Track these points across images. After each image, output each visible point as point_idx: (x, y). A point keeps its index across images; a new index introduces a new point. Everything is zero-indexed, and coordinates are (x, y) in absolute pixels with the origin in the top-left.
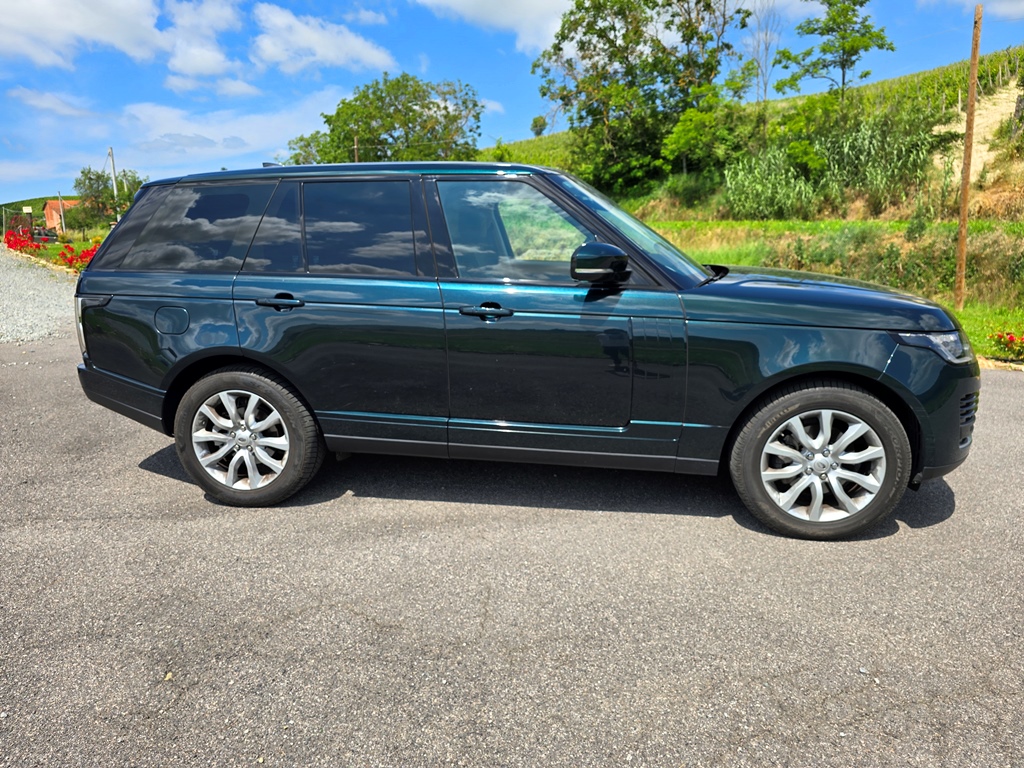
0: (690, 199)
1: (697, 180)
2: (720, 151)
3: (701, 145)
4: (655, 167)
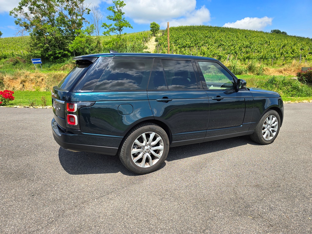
3: (80, 48)
4: (65, 53)
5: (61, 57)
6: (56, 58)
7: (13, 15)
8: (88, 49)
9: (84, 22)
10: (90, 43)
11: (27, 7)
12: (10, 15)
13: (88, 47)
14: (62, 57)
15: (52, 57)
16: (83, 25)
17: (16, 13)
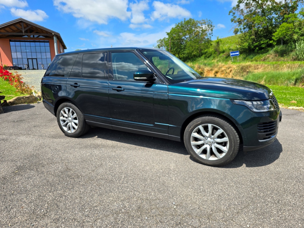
0: (283, 54)
1: (286, 47)
2: (295, 37)
3: (288, 35)
4: (270, 44)
5: (265, 47)
6: (261, 49)
7: (231, 14)
8: (297, 35)
9: (299, 4)
10: (301, 28)
11: (244, 3)
12: (229, 14)
13: (297, 32)
14: (267, 47)
15: (257, 48)
16: (298, 7)
17: (234, 12)
